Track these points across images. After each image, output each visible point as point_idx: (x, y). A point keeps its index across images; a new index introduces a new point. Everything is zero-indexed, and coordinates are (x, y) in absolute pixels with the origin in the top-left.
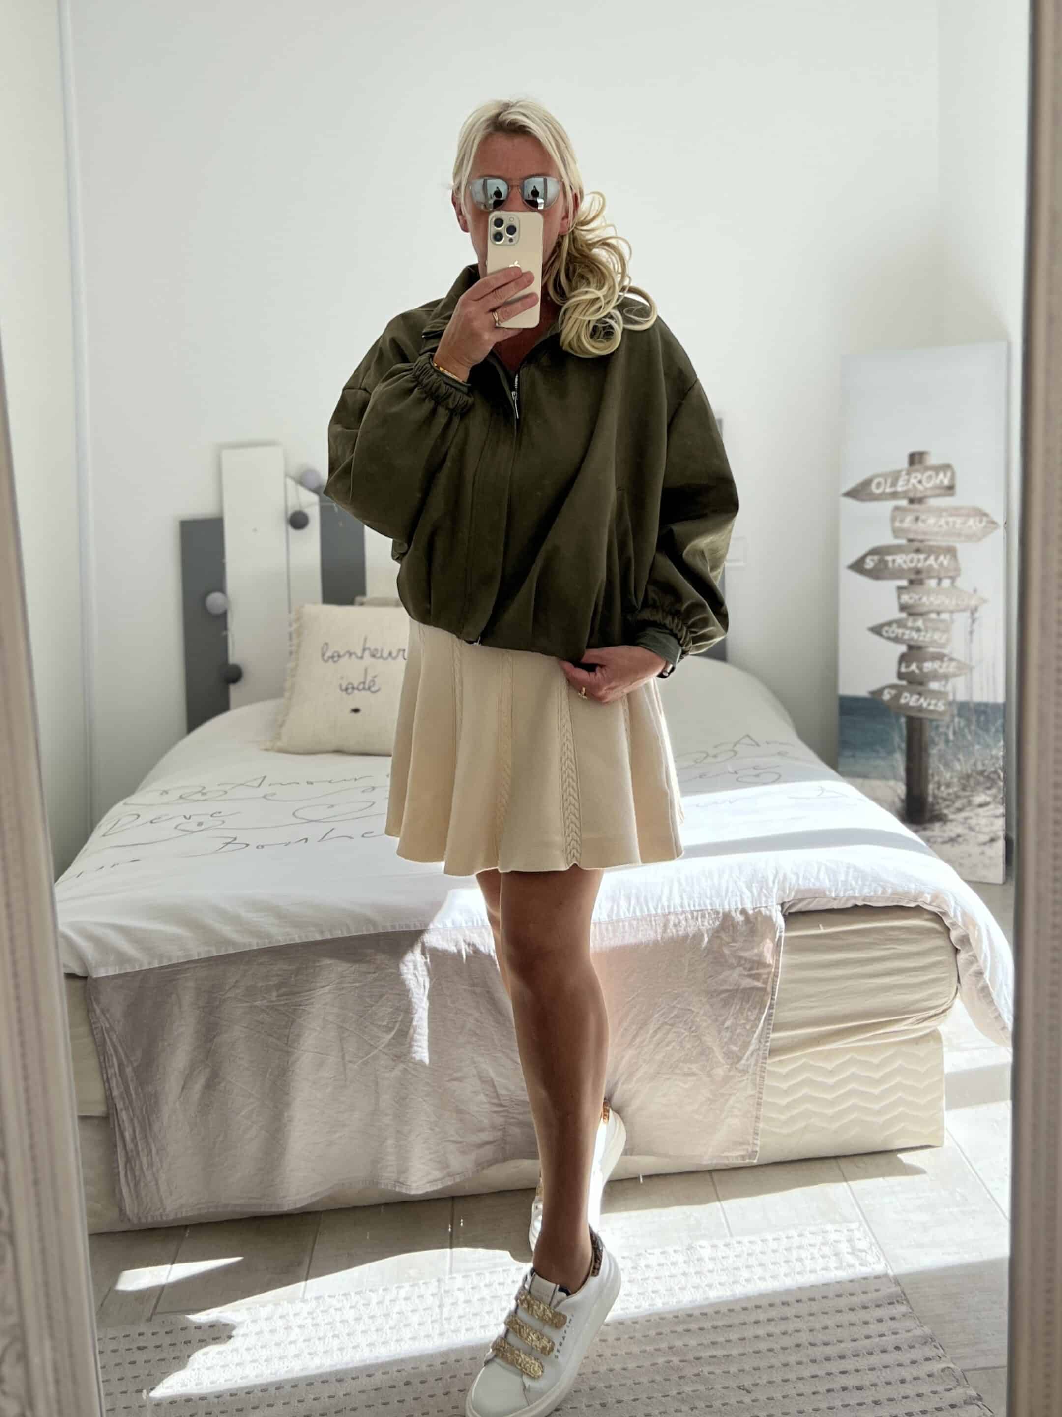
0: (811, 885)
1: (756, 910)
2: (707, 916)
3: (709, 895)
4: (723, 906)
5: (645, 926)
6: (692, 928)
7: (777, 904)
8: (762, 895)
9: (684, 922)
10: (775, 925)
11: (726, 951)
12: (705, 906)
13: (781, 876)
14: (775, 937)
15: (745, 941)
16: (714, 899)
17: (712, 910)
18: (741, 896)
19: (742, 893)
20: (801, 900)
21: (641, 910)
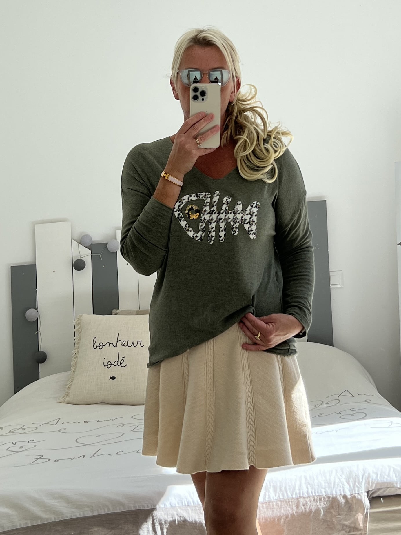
0: (385, 480)
1: (352, 496)
2: (323, 499)
3: (323, 486)
4: (332, 493)
5: (286, 505)
6: (314, 506)
7: (365, 492)
8: (356, 486)
9: (309, 503)
10: (364, 505)
11: (335, 521)
12: (321, 492)
13: (367, 475)
14: (364, 512)
15: (346, 514)
16: (327, 489)
17: (326, 495)
18: (343, 487)
19: (343, 484)
20: (379, 489)
21: (283, 496)
